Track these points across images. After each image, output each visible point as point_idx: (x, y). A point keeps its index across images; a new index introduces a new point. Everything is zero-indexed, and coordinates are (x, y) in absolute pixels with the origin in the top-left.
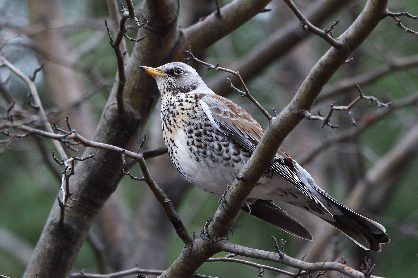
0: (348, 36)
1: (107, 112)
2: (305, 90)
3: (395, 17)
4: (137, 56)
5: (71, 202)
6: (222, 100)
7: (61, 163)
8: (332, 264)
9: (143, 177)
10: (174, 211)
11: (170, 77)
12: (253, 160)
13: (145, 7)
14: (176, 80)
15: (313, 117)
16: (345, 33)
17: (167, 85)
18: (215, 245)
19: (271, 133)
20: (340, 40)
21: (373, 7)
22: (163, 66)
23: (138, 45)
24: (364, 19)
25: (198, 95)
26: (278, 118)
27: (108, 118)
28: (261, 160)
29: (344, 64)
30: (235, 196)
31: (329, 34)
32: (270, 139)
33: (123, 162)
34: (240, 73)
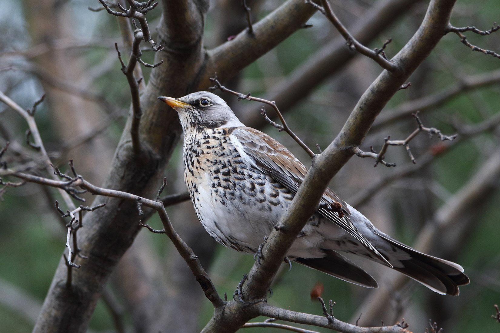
0: (404, 57)
1: (120, 151)
2: (353, 122)
3: (460, 33)
4: (155, 84)
5: (80, 259)
6: (257, 133)
7: (66, 214)
8: (391, 328)
9: (164, 229)
10: (202, 270)
11: (195, 110)
12: (294, 207)
13: (163, 26)
14: (202, 113)
15: (364, 153)
16: (400, 52)
17: (191, 119)
18: (251, 309)
19: (315, 173)
20: (394, 61)
21: (433, 21)
22: (187, 96)
23: (156, 70)
24: (422, 36)
25: (227, 130)
26: (323, 155)
27: (122, 158)
28: (303, 206)
29: (400, 89)
30: (273, 249)
31: (381, 55)
32: (313, 181)
33: (139, 212)
34: (276, 103)
